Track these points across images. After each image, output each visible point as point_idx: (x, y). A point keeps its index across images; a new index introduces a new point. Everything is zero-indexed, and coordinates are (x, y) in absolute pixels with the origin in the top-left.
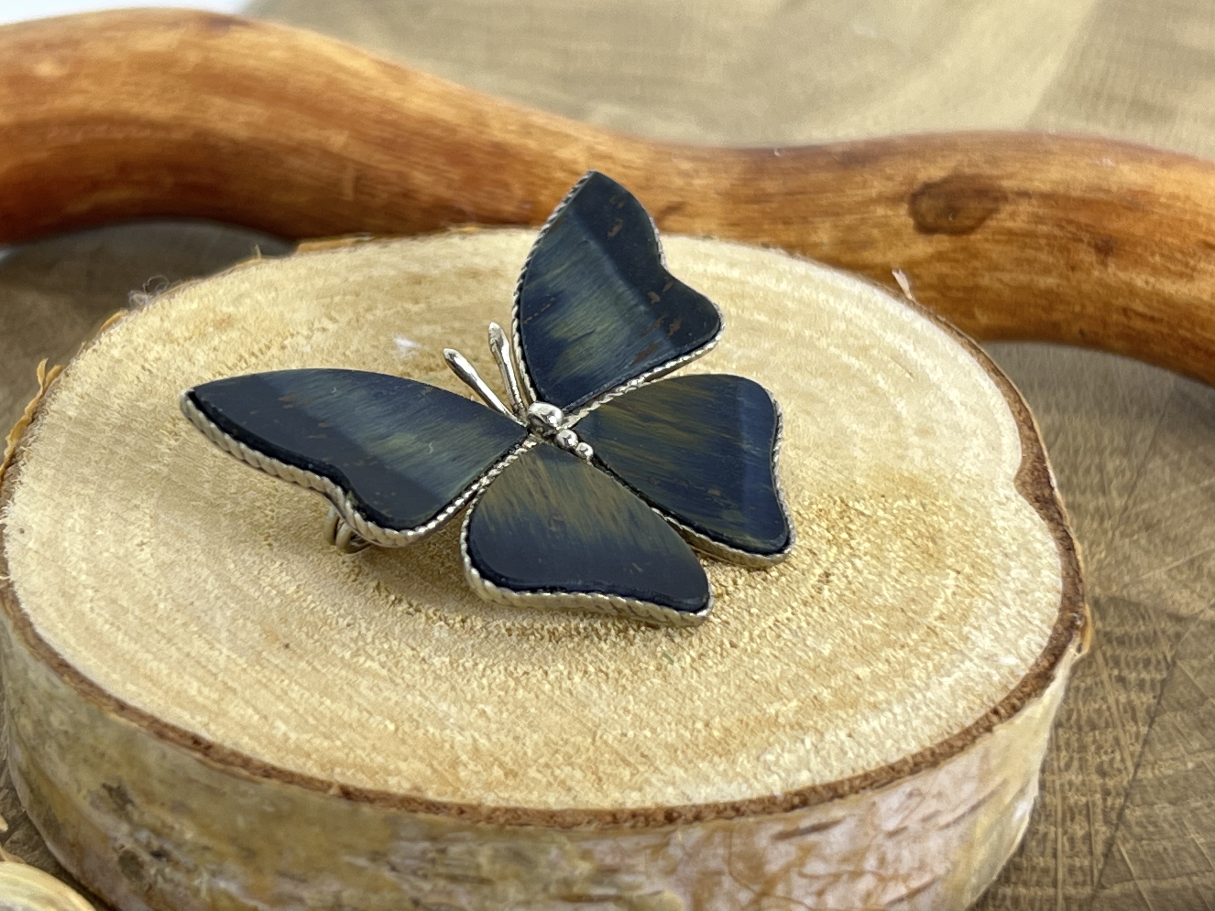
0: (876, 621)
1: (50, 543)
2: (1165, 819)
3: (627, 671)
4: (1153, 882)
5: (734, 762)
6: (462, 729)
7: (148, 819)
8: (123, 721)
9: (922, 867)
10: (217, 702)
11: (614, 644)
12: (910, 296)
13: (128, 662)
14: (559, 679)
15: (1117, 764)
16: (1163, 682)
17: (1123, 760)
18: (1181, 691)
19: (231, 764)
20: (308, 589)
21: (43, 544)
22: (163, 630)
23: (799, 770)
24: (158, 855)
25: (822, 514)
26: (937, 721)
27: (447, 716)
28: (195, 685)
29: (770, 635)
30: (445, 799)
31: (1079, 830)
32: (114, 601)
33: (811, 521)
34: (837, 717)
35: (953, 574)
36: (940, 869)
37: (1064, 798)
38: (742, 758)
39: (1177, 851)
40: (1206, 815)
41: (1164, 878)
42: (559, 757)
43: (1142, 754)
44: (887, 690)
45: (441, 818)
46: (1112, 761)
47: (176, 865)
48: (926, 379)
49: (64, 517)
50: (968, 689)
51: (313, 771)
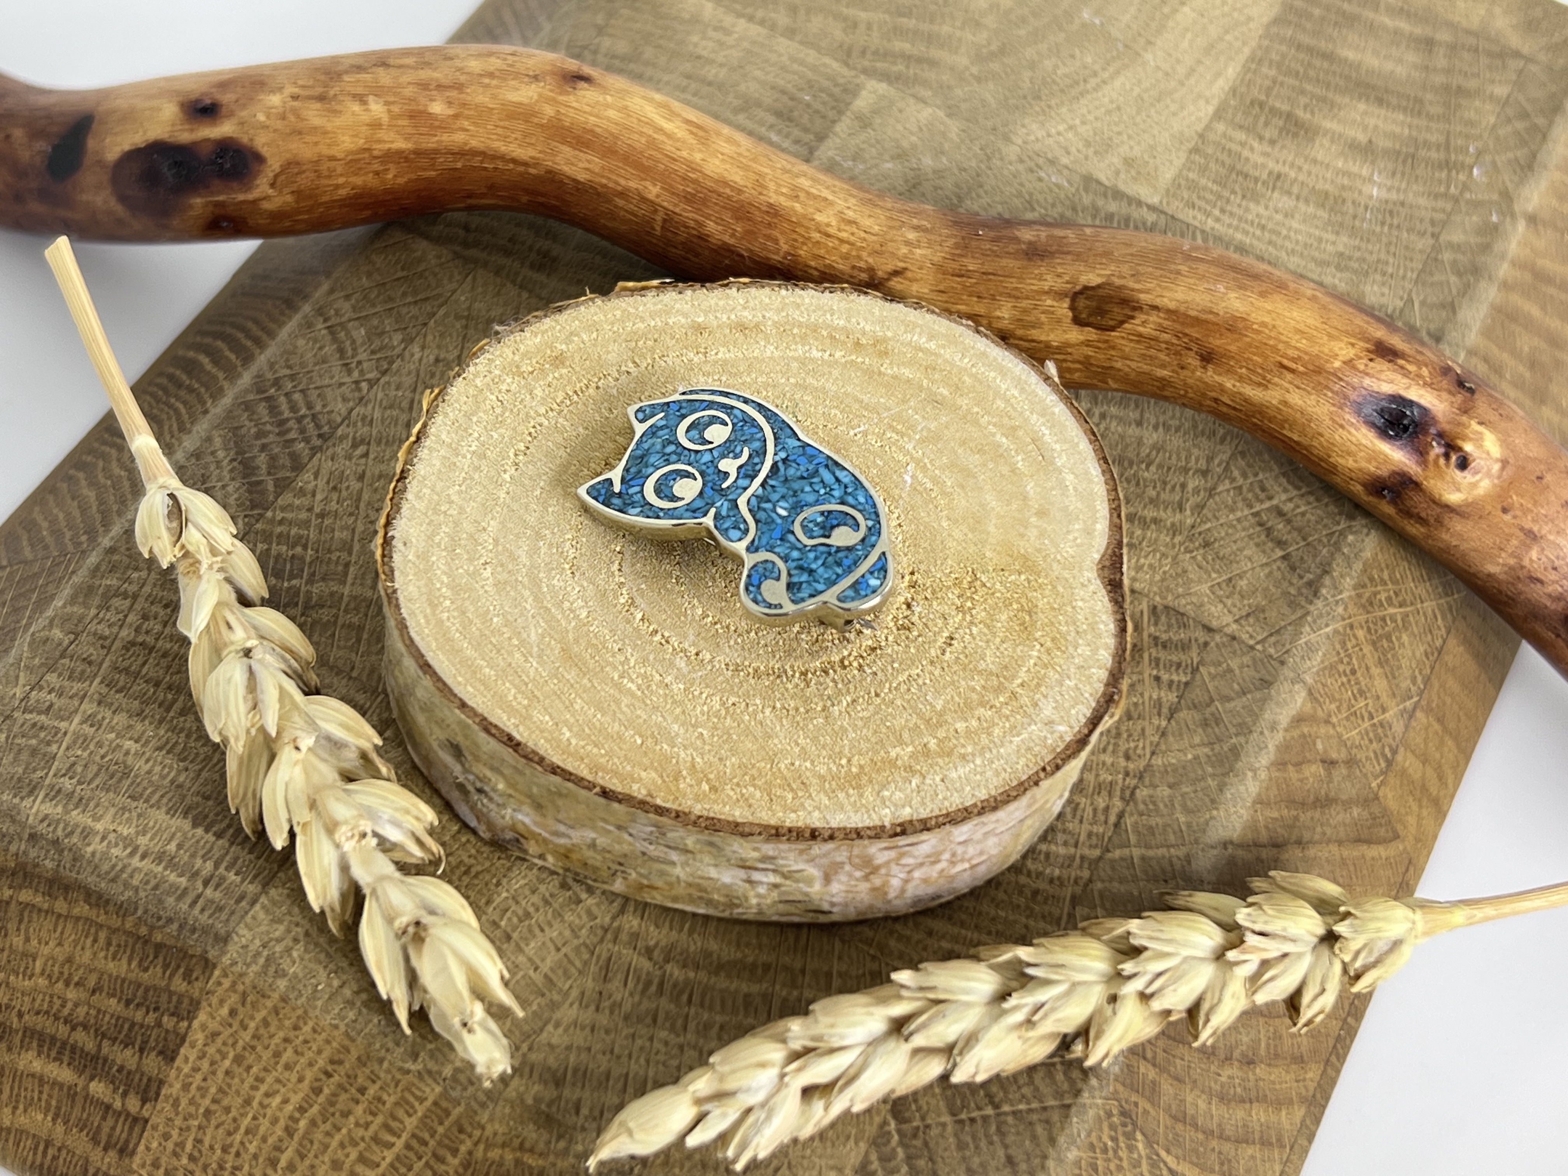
0: (977, 683)
1: (423, 556)
2: (1163, 801)
3: (802, 710)
4: (1143, 851)
5: (861, 796)
6: (685, 748)
7: (474, 769)
8: (463, 716)
9: (981, 853)
10: (525, 707)
11: (797, 685)
12: (1056, 379)
13: (470, 667)
14: (755, 712)
15: (1139, 752)
16: (1187, 684)
17: (1144, 748)
18: (1196, 694)
19: (531, 760)
20: (595, 615)
21: (418, 557)
22: (494, 640)
23: (903, 806)
24: (480, 791)
25: (957, 583)
26: (1003, 774)
27: (677, 735)
28: (513, 691)
29: (903, 688)
30: (668, 805)
31: (1101, 803)
32: (464, 613)
33: (949, 588)
34: (937, 764)
35: (1038, 647)
36: (994, 852)
37: (1097, 775)
38: (868, 792)
39: (1166, 826)
40: (1191, 799)
41: (1151, 848)
42: (747, 778)
43: (1158, 744)
44: (975, 744)
45: (663, 820)
46: (1136, 747)
47: (491, 799)
48: (1053, 463)
49: (434, 534)
50: (1029, 749)
51: (584, 772)
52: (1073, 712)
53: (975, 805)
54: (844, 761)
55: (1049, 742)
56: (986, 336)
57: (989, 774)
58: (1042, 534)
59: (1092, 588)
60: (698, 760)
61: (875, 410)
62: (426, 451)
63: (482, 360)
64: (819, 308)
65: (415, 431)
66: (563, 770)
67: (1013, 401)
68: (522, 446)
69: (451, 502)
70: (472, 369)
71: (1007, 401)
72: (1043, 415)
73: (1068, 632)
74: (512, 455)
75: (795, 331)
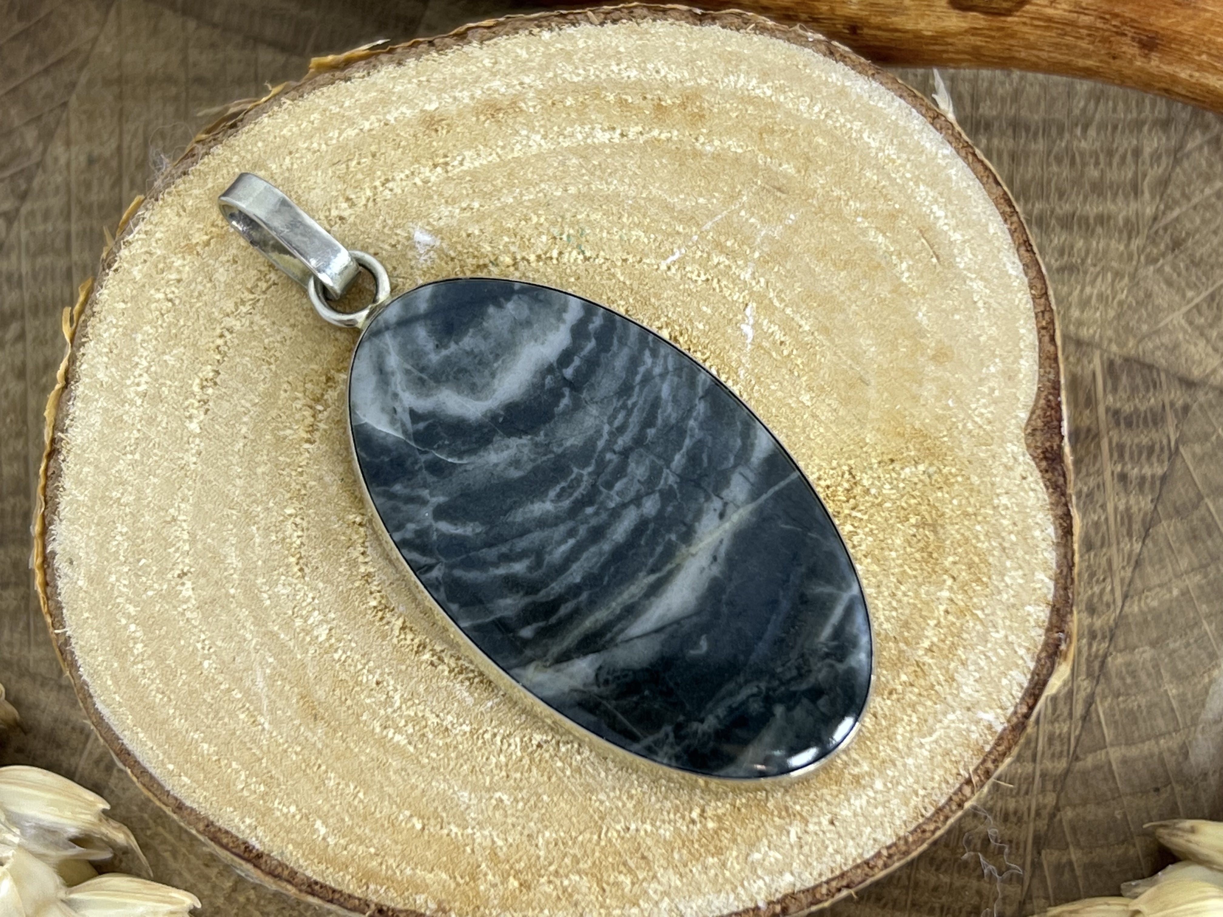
1: (98, 578)
2: (1144, 668)
4: (1124, 750)
5: (724, 865)
6: (481, 826)
10: (263, 798)
12: (952, 117)
13: (181, 745)
15: (1107, 597)
16: (1163, 478)
17: (1112, 591)
18: (1178, 491)
20: (339, 633)
21: (91, 580)
22: (208, 698)
23: (781, 873)
27: (468, 807)
28: (243, 774)
32: (163, 660)
34: (822, 798)
38: (732, 858)
39: (1150, 707)
41: (1134, 744)
43: (1131, 581)
44: (871, 757)
46: (1102, 593)
48: (952, 265)
49: (108, 537)
50: (947, 753)
51: (352, 887)
52: (1004, 682)
53: (878, 855)
54: (695, 814)
55: (974, 736)
56: (843, 58)
57: (895, 802)
58: (945, 390)
59: (1020, 470)
60: (500, 843)
61: (690, 219)
62: (79, 404)
63: (136, 236)
64: (600, 54)
65: (60, 372)
66: (321, 887)
67: (889, 167)
68: (208, 371)
69: (122, 483)
70: (124, 252)
71: (880, 168)
72: (932, 185)
73: (990, 551)
74: (196, 389)
75: (569, 101)
